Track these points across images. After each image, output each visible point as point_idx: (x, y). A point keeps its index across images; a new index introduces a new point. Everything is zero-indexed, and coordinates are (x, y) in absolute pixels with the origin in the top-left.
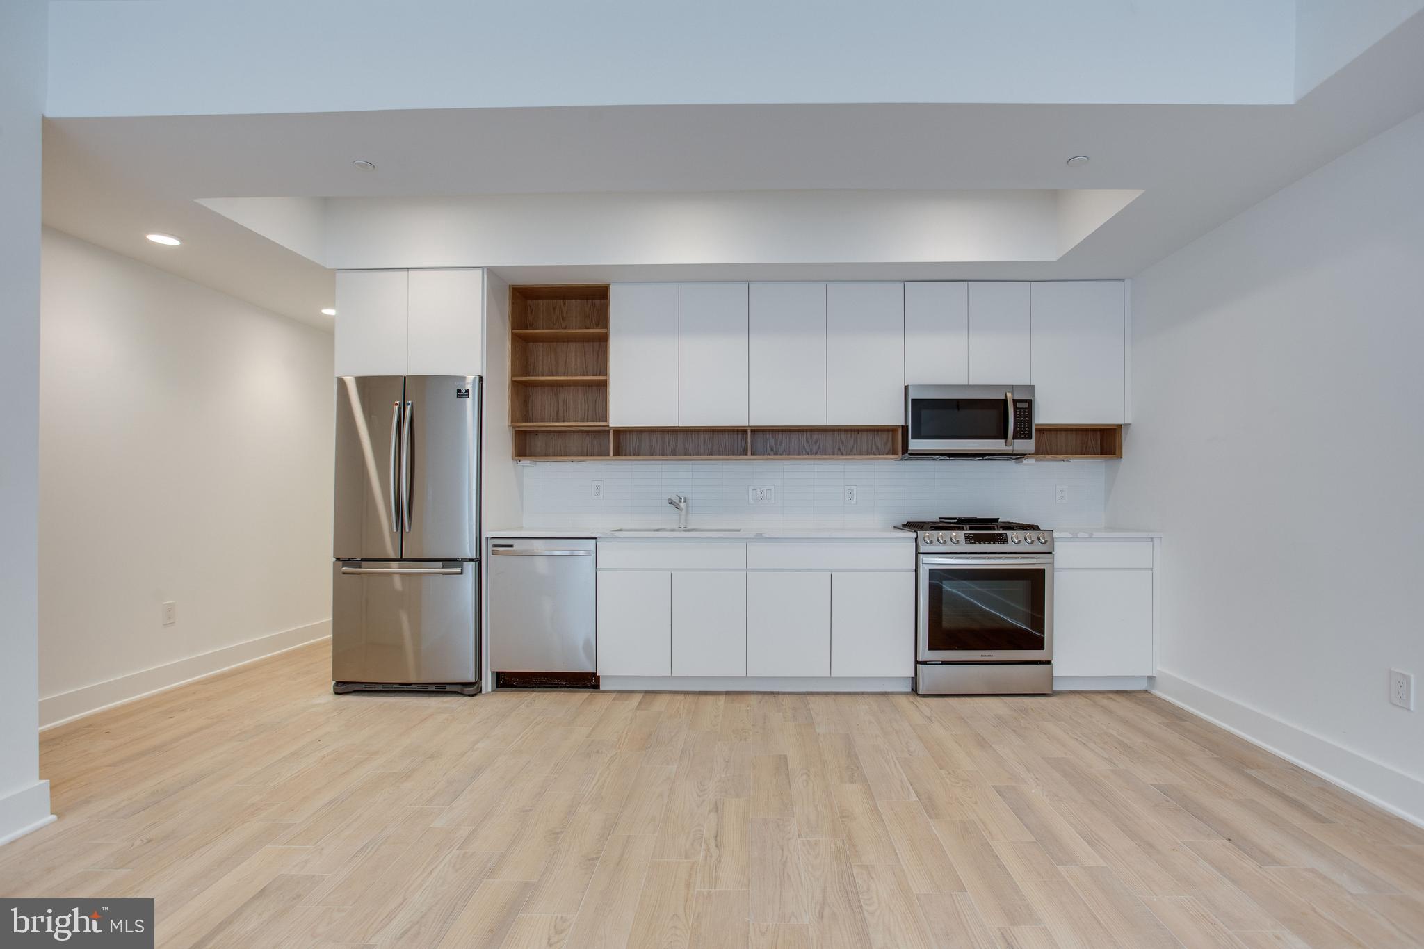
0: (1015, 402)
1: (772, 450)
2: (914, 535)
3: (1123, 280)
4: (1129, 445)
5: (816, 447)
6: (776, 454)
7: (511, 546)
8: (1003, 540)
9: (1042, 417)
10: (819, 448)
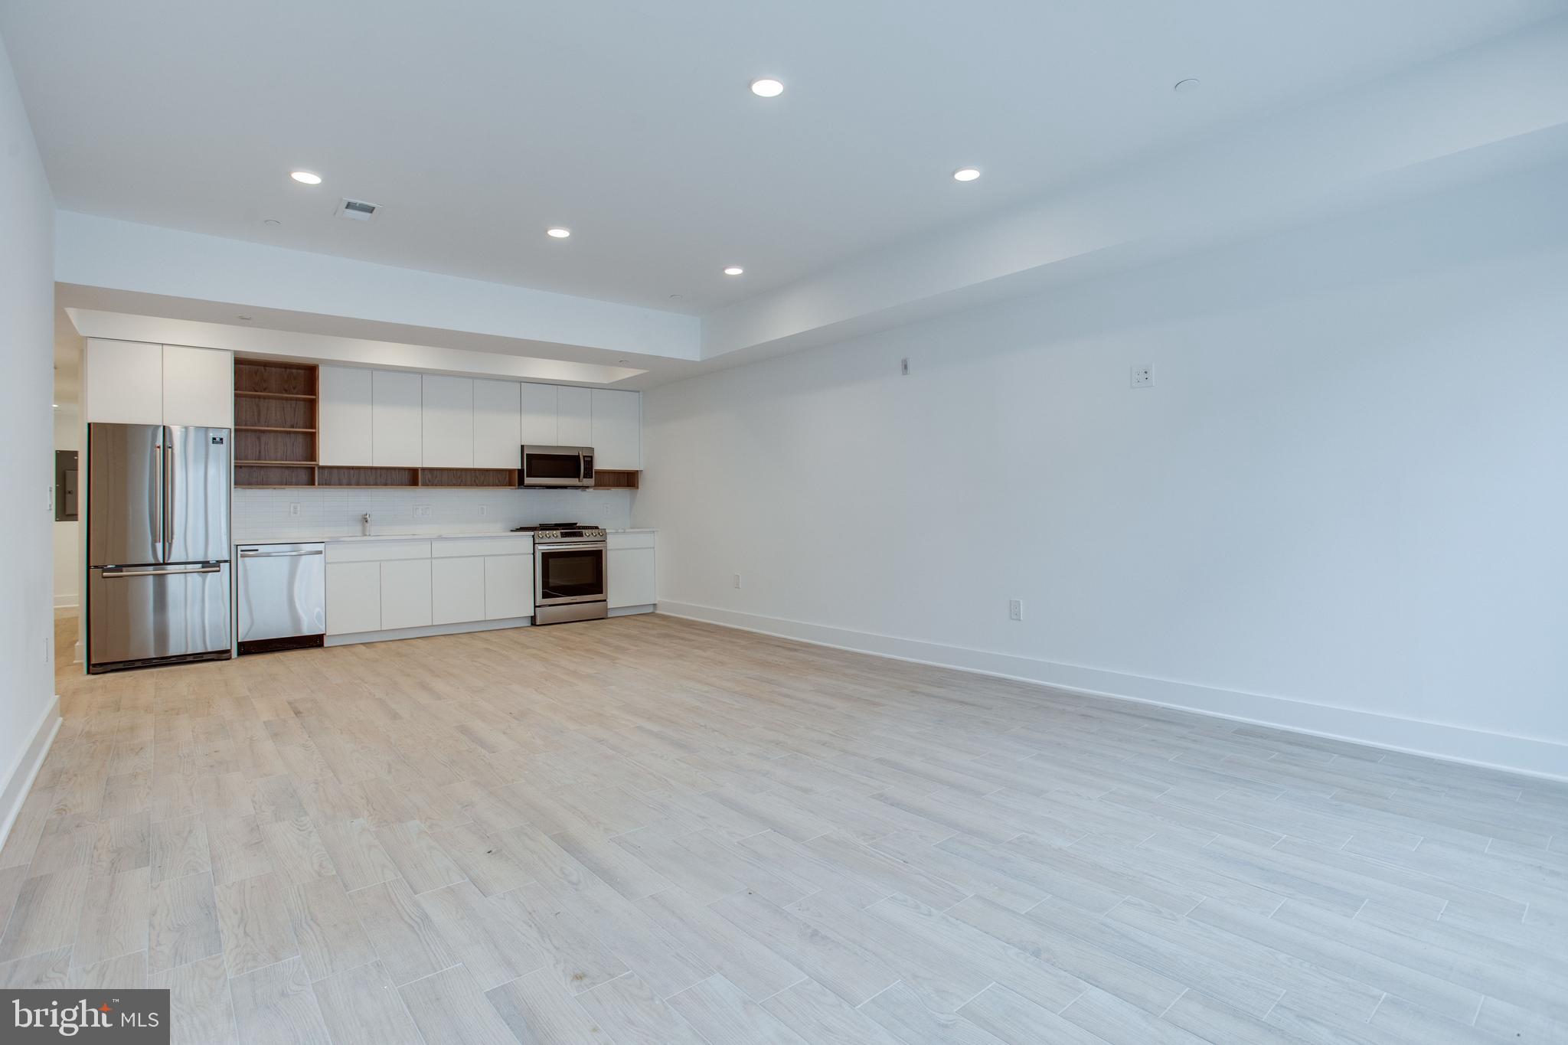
0: (584, 457)
1: (429, 481)
2: (532, 533)
3: (638, 392)
4: (644, 482)
5: (460, 481)
6: (432, 485)
7: (257, 550)
8: (581, 535)
9: (598, 465)
10: (462, 481)
